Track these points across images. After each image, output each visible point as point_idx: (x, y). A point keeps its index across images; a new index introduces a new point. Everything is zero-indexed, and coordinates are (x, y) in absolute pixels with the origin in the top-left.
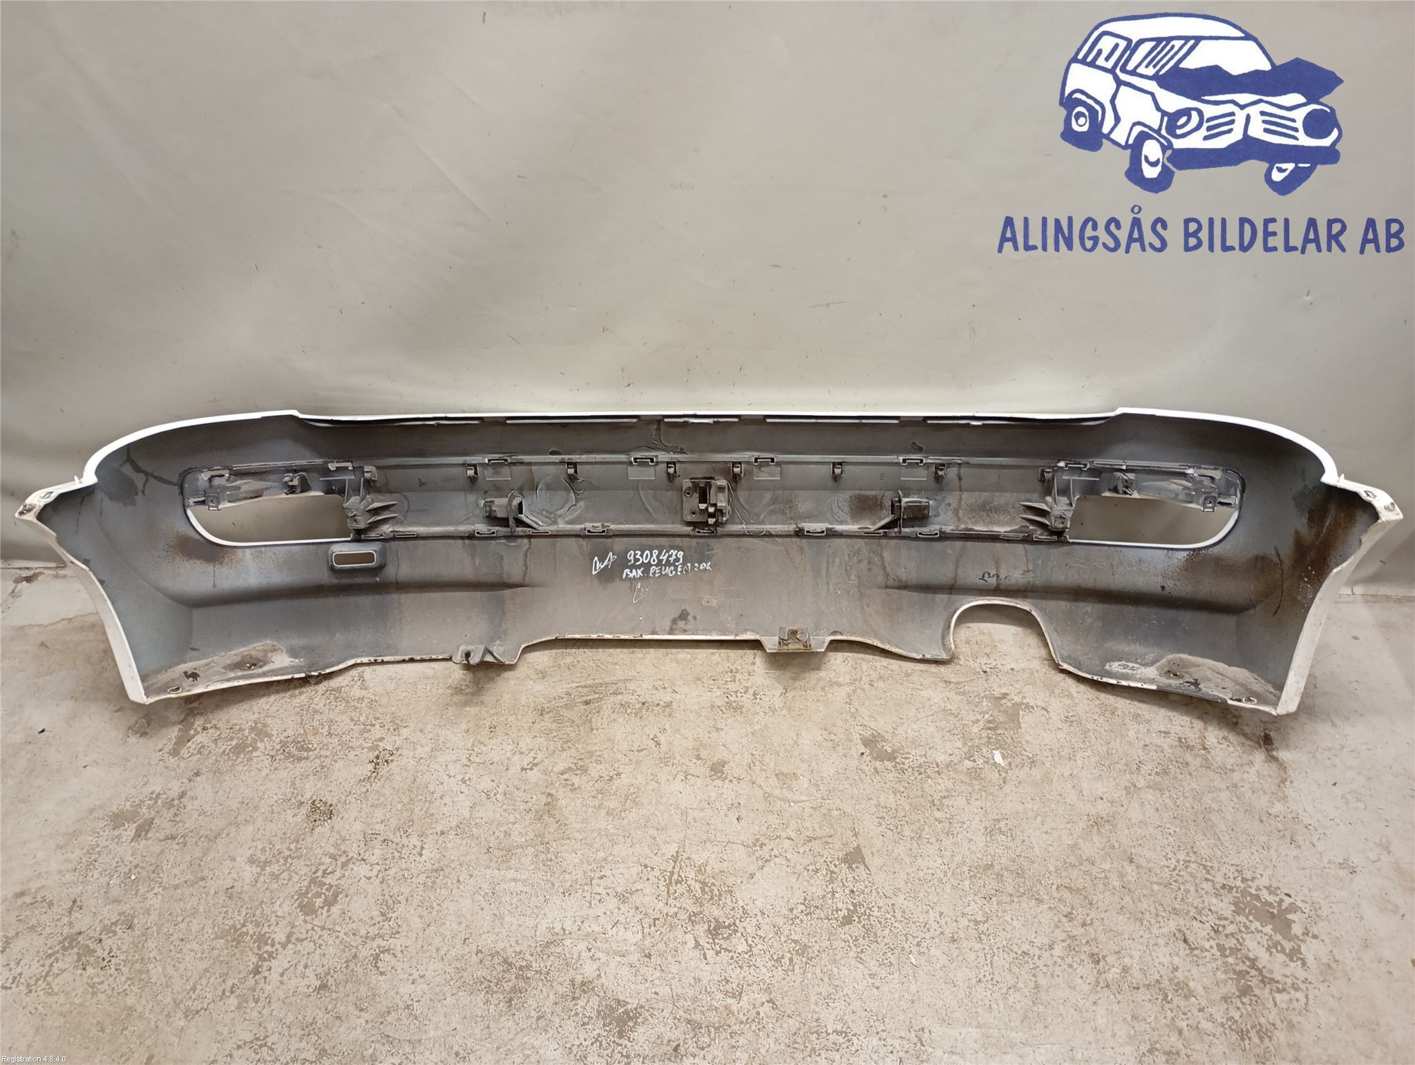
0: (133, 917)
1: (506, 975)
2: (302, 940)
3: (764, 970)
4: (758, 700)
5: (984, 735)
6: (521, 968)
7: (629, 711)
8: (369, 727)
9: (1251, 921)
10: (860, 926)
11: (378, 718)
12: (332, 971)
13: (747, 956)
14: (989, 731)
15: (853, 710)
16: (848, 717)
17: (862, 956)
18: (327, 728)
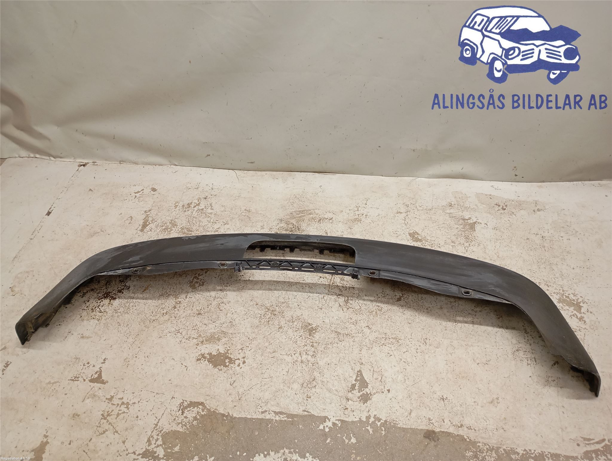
0: (129, 287)
1: (268, 313)
2: (191, 298)
3: (366, 316)
4: (367, 218)
5: (460, 233)
6: (273, 311)
7: (315, 220)
8: (214, 224)
9: (565, 306)
10: (404, 302)
11: (218, 220)
12: (202, 309)
13: (359, 310)
14: (462, 232)
15: (406, 223)
16: (404, 225)
17: (404, 312)
18: (198, 223)
